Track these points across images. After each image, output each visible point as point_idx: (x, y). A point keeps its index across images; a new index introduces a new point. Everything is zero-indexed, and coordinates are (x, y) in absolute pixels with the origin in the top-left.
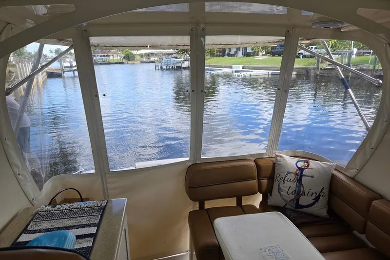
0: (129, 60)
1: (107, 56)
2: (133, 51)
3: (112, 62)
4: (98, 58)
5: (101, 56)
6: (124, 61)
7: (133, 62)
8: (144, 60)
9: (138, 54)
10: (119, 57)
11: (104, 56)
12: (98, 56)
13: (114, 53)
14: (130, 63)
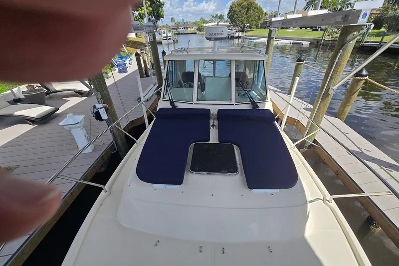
0: (200, 31)
3: (189, 32)
5: (183, 29)
6: (197, 32)
7: (203, 33)
9: (206, 27)
10: (194, 29)
11: (185, 28)
12: (181, 28)
13: (191, 25)
14: (201, 33)
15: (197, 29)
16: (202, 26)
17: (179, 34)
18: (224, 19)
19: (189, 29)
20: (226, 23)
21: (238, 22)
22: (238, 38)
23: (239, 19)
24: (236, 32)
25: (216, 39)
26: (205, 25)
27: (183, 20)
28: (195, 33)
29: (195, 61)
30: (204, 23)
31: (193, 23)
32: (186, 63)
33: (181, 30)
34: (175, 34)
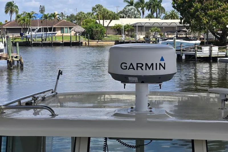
0: (92, 38)
1: (50, 29)
2: (101, 21)
3: (60, 40)
4: (33, 33)
5: (39, 31)
6: (83, 40)
7: (100, 43)
8: (123, 38)
9: (111, 28)
10: (73, 33)
11: (46, 30)
12: (33, 30)
13: (65, 24)
14: (93, 43)
15: (83, 34)
16: (97, 25)
17: (26, 44)
18: (163, 10)
19: (59, 33)
20: (170, 21)
21: (205, 20)
22: (210, 60)
23: (210, 12)
24: (202, 44)
25: (143, 80)
26: (106, 23)
27: (42, 10)
28: (78, 44)
29: (75, 140)
30: (104, 18)
31: (71, 18)
32: (47, 142)
33: (33, 35)
34: (14, 44)
